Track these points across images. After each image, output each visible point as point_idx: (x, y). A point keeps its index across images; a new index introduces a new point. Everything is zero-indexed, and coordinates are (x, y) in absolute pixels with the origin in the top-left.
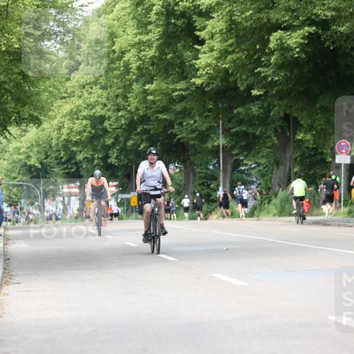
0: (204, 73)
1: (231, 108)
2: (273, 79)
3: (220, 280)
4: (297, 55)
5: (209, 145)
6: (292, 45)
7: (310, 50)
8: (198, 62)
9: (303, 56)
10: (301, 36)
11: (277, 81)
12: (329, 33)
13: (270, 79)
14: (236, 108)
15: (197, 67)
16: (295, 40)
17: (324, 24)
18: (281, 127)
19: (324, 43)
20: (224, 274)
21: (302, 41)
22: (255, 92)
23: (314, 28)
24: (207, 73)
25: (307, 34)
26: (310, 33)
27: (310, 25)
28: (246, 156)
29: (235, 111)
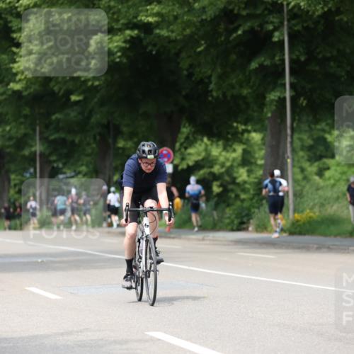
0: (23, 77)
1: (49, 114)
2: (93, 84)
3: (34, 293)
4: (118, 60)
5: (26, 152)
6: (112, 49)
7: (131, 54)
8: (16, 65)
9: (125, 60)
10: (123, 40)
11: (97, 86)
12: (152, 36)
13: (90, 83)
14: (54, 114)
15: (14, 71)
16: (116, 44)
17: (147, 28)
18: (100, 134)
19: (146, 47)
20: (37, 287)
21: (124, 45)
22: (74, 98)
23: (136, 32)
24: (25, 78)
25: (128, 38)
26: (132, 37)
27: (132, 29)
28: (65, 164)
29: (54, 117)
